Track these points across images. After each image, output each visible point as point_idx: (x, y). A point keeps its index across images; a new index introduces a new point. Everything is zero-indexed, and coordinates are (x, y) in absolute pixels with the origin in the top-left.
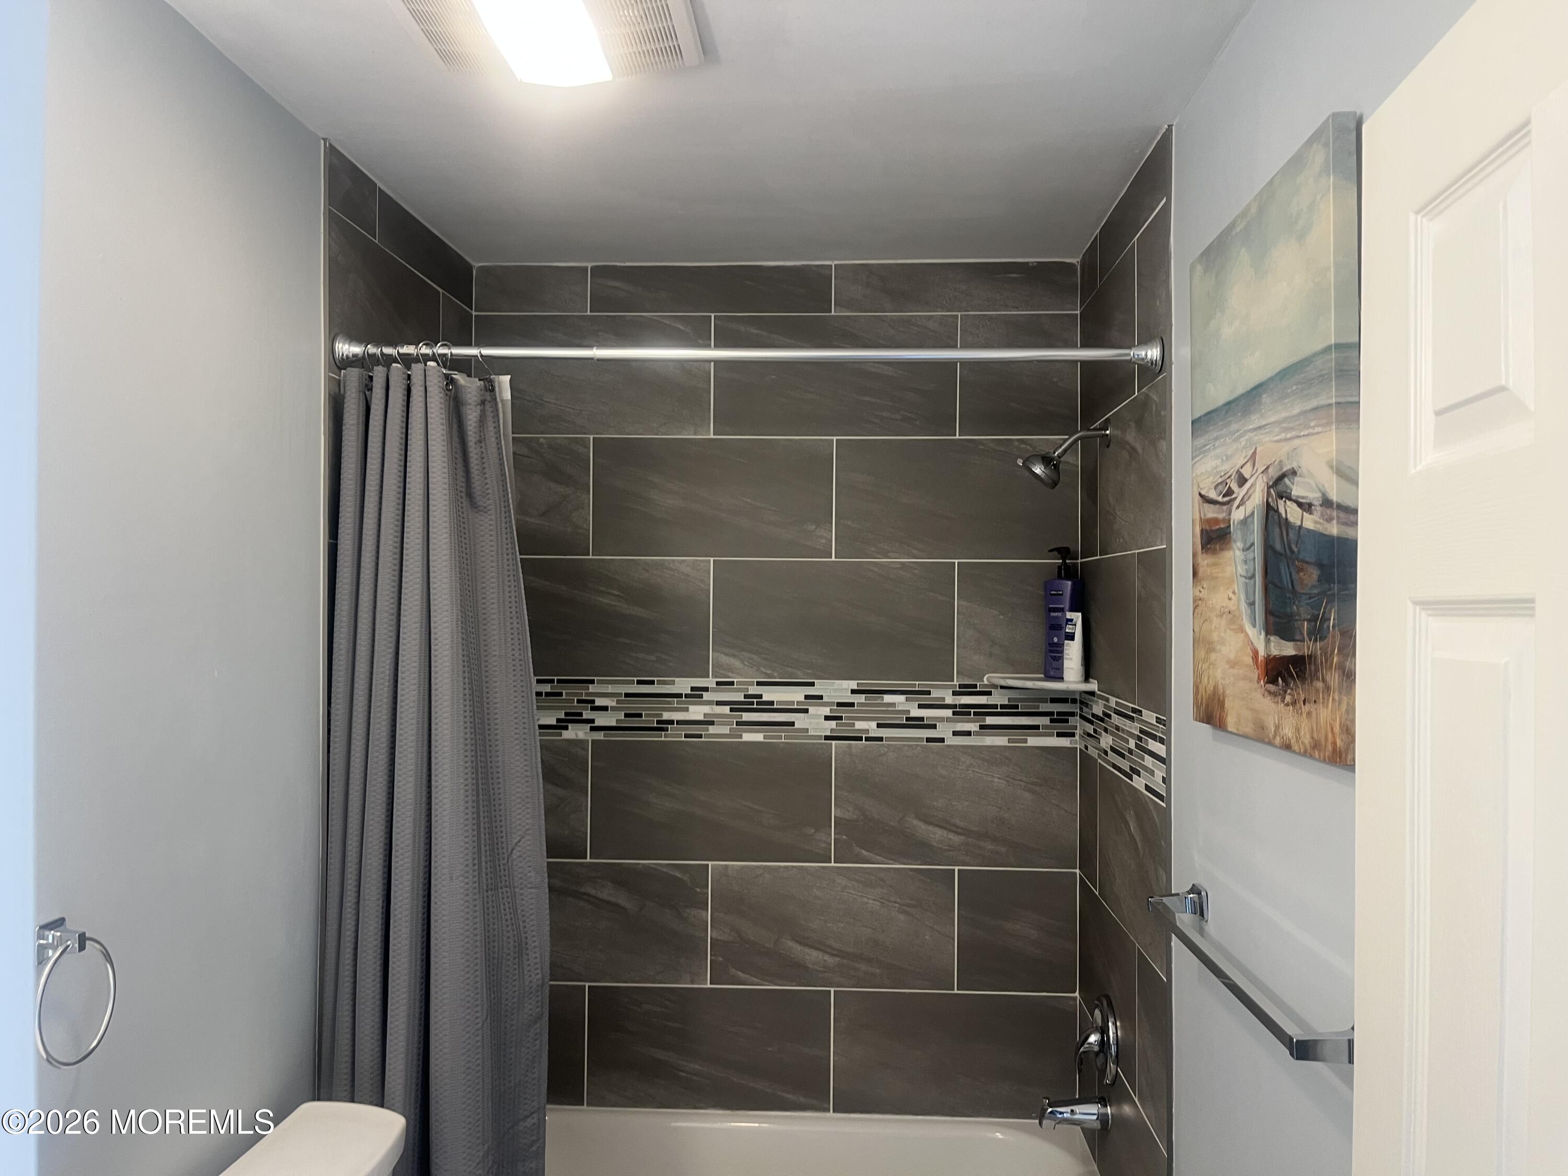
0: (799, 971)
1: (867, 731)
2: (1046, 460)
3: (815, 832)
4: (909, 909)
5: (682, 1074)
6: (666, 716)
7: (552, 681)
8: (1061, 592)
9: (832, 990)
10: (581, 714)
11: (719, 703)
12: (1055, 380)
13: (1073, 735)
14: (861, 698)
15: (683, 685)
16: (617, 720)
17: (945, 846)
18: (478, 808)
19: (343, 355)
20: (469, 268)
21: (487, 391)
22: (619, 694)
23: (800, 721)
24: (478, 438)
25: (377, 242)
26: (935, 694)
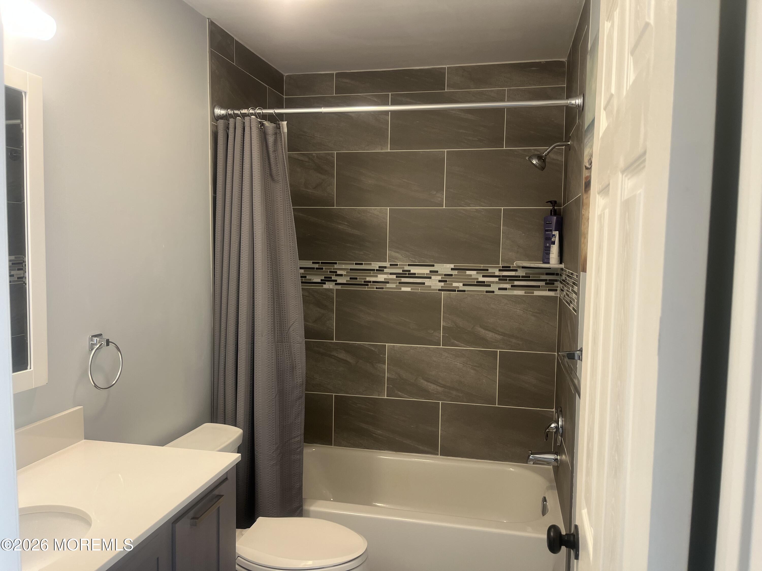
0: (426, 393)
1: (458, 287)
2: (540, 158)
3: (434, 332)
4: (475, 368)
5: (374, 435)
6: (368, 279)
7: (319, 263)
8: (551, 222)
9: (440, 402)
10: (331, 278)
11: (391, 274)
12: (553, 119)
13: (556, 290)
14: (456, 272)
15: (376, 265)
16: (347, 280)
17: (493, 340)
18: (274, 308)
19: (218, 114)
20: (282, 76)
21: (277, 129)
22: (348, 269)
23: (427, 282)
24: (274, 150)
25: (235, 64)
26: (491, 270)
